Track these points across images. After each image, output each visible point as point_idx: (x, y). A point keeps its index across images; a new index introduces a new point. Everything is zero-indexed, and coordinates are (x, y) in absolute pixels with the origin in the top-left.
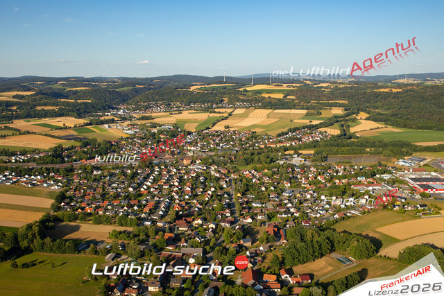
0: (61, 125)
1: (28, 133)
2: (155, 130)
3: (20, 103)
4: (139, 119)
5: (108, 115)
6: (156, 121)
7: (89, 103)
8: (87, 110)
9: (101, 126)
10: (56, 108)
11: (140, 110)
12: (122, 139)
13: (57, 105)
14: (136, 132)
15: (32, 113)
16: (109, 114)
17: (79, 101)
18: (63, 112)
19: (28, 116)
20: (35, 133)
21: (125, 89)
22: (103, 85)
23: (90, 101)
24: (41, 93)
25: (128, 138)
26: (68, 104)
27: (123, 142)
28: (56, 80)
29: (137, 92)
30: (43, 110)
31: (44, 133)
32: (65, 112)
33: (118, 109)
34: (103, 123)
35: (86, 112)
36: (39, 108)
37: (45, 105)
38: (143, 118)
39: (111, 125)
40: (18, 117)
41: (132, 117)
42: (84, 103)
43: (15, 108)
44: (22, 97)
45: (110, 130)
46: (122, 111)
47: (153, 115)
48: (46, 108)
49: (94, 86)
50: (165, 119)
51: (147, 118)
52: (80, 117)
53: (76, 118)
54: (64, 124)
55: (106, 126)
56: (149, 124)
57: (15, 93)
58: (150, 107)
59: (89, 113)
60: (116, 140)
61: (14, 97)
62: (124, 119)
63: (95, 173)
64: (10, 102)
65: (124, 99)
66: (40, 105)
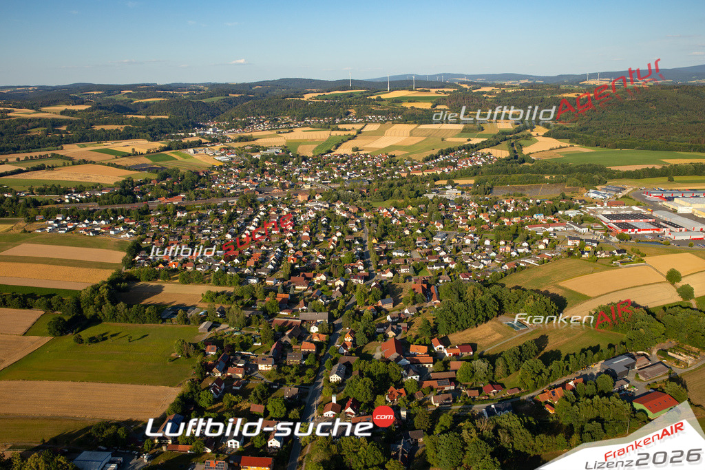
0: (129, 150)
1: (85, 162)
2: (257, 156)
3: (71, 122)
4: (235, 141)
5: (192, 136)
6: (259, 142)
7: (166, 120)
8: (163, 129)
9: (184, 151)
10: (121, 128)
11: (236, 128)
12: (213, 168)
13: (123, 124)
14: (232, 159)
15: (88, 135)
16: (194, 134)
17: (152, 117)
18: (130, 132)
19: (83, 139)
20: (94, 163)
21: (215, 99)
22: (185, 94)
23: (167, 117)
24: (99, 106)
25: (221, 167)
26: (137, 121)
27: (215, 173)
28: (119, 89)
29: (231, 103)
30: (103, 130)
31: (107, 162)
32: (134, 133)
33: (206, 128)
34: (186, 146)
35: (162, 131)
36: (98, 128)
37: (106, 123)
38: (241, 139)
39: (197, 149)
40: (69, 141)
41: (225, 138)
42: (158, 119)
43: (64, 128)
44: (74, 113)
45: (197, 157)
46: (211, 129)
47: (254, 134)
48: (107, 127)
49: (172, 96)
50: (270, 139)
51: (246, 139)
52: (154, 138)
53: (149, 140)
54: (133, 149)
55: (191, 151)
56: (249, 148)
57: (63, 108)
58: (250, 124)
59: (166, 133)
60: (206, 169)
61: (62, 113)
62: (214, 141)
63: (179, 215)
64: (57, 119)
65: (213, 113)
66: (99, 123)
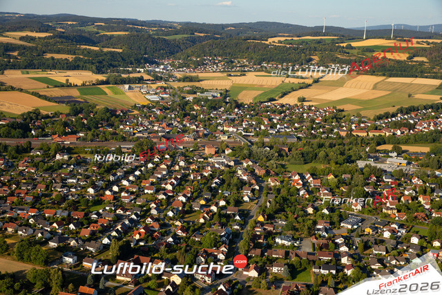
0: (63, 80)
2: (190, 98)
3: (24, 48)
4: (179, 80)
5: (139, 72)
6: (203, 84)
7: (119, 53)
8: (113, 63)
9: (120, 87)
10: (70, 57)
11: (188, 67)
13: (74, 54)
14: (163, 99)
15: (35, 62)
16: (142, 70)
17: (105, 50)
18: (78, 63)
19: (29, 66)
21: (178, 37)
22: (152, 31)
23: (121, 51)
24: (61, 36)
26: (89, 52)
27: (136, 112)
30: (53, 58)
32: (81, 64)
33: (158, 64)
34: (123, 82)
35: (111, 65)
36: (49, 56)
37: (58, 52)
38: (185, 79)
39: (133, 86)
40: (14, 67)
41: (171, 76)
42: (111, 52)
43: (15, 54)
44: (32, 39)
45: (129, 94)
46: (162, 67)
47: (201, 75)
48: (57, 56)
49: (138, 30)
50: (215, 81)
51: (191, 79)
52: (99, 71)
53: (93, 72)
54: (67, 80)
55: (127, 86)
56: (188, 88)
57: (24, 34)
58: (203, 64)
59: (114, 66)
61: (22, 38)
62: (157, 78)
63: (58, 157)
64: (11, 44)
65: (171, 50)
66: (51, 52)
